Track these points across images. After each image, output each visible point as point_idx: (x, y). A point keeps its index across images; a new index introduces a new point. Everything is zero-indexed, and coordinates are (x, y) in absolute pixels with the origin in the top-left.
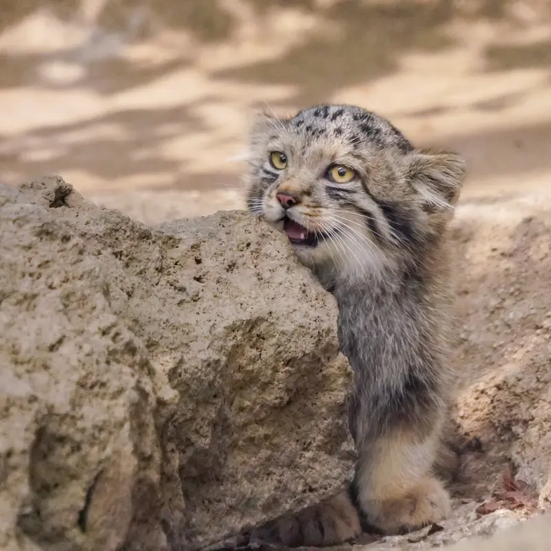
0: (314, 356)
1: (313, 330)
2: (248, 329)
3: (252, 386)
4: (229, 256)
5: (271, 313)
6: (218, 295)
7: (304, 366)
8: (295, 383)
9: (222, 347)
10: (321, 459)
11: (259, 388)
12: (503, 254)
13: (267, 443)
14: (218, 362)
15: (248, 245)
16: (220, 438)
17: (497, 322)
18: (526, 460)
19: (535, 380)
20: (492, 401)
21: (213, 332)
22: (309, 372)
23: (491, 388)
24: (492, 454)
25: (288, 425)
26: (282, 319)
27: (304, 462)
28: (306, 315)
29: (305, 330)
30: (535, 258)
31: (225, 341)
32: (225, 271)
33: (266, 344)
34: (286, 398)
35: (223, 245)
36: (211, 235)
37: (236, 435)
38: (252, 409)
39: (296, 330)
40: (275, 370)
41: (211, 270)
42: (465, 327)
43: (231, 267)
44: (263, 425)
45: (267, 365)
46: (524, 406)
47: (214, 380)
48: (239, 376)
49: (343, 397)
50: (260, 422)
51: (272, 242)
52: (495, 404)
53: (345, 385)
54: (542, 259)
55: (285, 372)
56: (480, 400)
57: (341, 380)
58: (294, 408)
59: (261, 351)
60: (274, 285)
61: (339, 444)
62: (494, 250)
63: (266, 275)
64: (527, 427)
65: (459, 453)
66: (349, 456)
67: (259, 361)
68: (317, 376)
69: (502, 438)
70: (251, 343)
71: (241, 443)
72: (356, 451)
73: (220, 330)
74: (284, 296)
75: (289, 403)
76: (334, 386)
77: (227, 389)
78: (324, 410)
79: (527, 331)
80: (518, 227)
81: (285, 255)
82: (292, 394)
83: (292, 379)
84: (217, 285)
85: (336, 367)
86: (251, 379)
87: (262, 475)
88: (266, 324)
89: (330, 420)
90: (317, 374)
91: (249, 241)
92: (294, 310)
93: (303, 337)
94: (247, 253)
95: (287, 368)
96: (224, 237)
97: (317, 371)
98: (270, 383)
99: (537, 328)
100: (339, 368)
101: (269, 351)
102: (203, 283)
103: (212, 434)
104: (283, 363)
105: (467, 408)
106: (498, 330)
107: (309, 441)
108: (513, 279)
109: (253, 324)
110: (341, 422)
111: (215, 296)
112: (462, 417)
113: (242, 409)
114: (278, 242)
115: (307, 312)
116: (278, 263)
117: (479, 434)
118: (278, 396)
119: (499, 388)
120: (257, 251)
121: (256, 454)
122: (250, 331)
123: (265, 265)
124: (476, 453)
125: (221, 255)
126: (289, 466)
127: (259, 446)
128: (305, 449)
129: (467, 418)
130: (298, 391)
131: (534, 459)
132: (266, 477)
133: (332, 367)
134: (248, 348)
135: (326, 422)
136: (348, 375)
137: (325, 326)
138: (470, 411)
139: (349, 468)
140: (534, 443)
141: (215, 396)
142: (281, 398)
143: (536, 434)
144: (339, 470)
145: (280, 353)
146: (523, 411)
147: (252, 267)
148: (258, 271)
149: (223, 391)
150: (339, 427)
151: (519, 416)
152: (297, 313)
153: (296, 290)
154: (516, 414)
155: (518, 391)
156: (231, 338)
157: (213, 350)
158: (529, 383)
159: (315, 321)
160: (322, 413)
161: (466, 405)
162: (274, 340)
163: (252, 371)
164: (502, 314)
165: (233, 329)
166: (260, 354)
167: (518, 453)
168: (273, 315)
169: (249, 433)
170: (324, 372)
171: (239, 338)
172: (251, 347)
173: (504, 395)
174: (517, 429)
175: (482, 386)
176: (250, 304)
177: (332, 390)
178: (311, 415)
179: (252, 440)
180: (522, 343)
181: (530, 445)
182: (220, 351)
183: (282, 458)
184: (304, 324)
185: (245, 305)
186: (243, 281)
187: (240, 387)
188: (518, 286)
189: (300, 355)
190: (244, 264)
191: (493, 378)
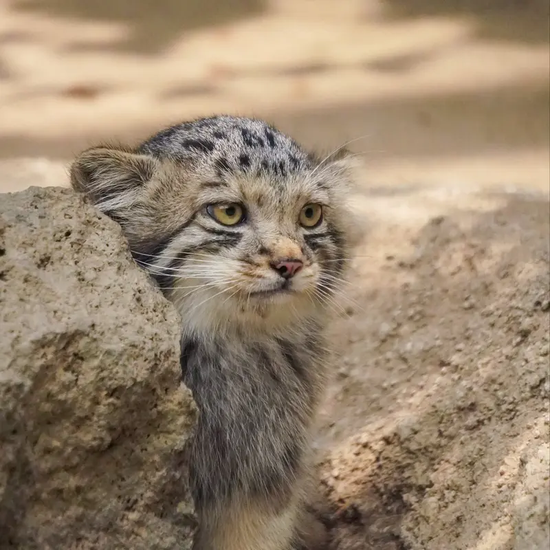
0: (148, 385)
1: (149, 350)
2: (62, 346)
3: (63, 421)
4: (42, 247)
5: (93, 326)
6: (26, 298)
7: (133, 398)
8: (121, 420)
9: (27, 368)
10: (150, 522)
11: (72, 424)
12: (402, 265)
13: (80, 498)
14: (20, 386)
15: (68, 234)
16: (17, 488)
17: (389, 355)
18: (420, 540)
19: (436, 434)
20: (378, 459)
21: (17, 347)
22: (140, 407)
23: (377, 441)
24: (374, 528)
25: (109, 475)
26: (108, 335)
27: (126, 525)
28: (140, 331)
29: (137, 350)
30: (445, 271)
31: (31, 359)
32: (35, 267)
33: (85, 366)
34: (108, 440)
35: (35, 233)
36: (20, 218)
37: (38, 486)
38: (61, 452)
39: (125, 350)
40: (96, 402)
41: (17, 264)
42: (346, 359)
43: (44, 262)
44: (74, 474)
45: (84, 394)
46: (419, 467)
47: (15, 410)
48: (47, 407)
49: (183, 443)
50: (72, 469)
51: (100, 232)
52: (381, 462)
53: (186, 426)
54: (453, 274)
55: (109, 404)
56: (361, 456)
57: (181, 420)
58: (117, 454)
59: (77, 376)
60: (100, 289)
61: (174, 504)
62: (390, 258)
63: (90, 275)
64: (423, 496)
65: (329, 525)
66: (187, 520)
67: (75, 389)
68: (150, 413)
69: (389, 508)
70: (65, 364)
71: (44, 495)
72: (196, 515)
73: (25, 344)
74: (112, 304)
75: (112, 446)
76: (172, 427)
77: (30, 423)
78: (157, 458)
79: (429, 368)
80: (424, 230)
81: (117, 250)
82: (115, 435)
83: (117, 415)
84: (24, 286)
85: (176, 402)
86: (63, 411)
87: (69, 540)
88: (85, 340)
89: (163, 472)
90: (151, 410)
91: (69, 228)
92: (125, 324)
93: (135, 359)
94: (66, 244)
95: (111, 400)
96: (36, 222)
97: (151, 407)
98: (87, 418)
99: (443, 364)
100: (180, 403)
101: (88, 376)
102: (6, 280)
103: (8, 483)
104: (105, 393)
105: (343, 467)
106: (390, 365)
107: (134, 497)
108: (414, 298)
109: (69, 338)
110: (178, 475)
111: (22, 300)
112: (337, 478)
113: (48, 451)
114: (107, 232)
115: (141, 328)
116: (105, 260)
117: (358, 501)
118: (97, 436)
119: (387, 441)
120: (79, 243)
121: (64, 512)
122: (64, 348)
123: (90, 262)
124: (352, 527)
125: (32, 245)
126: (106, 530)
127: (68, 502)
128: (129, 509)
129: (343, 479)
130: (123, 431)
131: (431, 538)
132: (75, 543)
133: (171, 402)
134: (60, 371)
135: (159, 474)
136: (191, 413)
137: (164, 347)
138: (348, 470)
139: (185, 537)
140: (432, 518)
141: (14, 432)
142: (102, 439)
143: (434, 505)
144: (172, 539)
145: (103, 379)
146: (418, 474)
147: (72, 263)
148: (79, 270)
149: (25, 425)
150: (174, 482)
151: (413, 480)
152: (128, 327)
153: (129, 298)
154: (409, 477)
155: (413, 447)
156: (40, 356)
157: (16, 370)
158: (428, 437)
159: (152, 339)
160: (154, 462)
161: (343, 461)
162: (96, 362)
163: (65, 401)
164: (396, 344)
165: (42, 344)
166: (77, 380)
167: (409, 529)
168: (98, 329)
169: (55, 483)
170: (160, 408)
171: (50, 356)
172: (66, 370)
173: (394, 452)
174: (410, 497)
175: (364, 438)
176: (67, 311)
177: (169, 432)
178: (139, 464)
179: (59, 492)
180: (421, 383)
181: (426, 519)
182: (24, 372)
183: (97, 518)
184: (136, 344)
185: (59, 313)
186: (59, 281)
187: (48, 421)
188: (419, 308)
189: (130, 383)
190: (62, 258)
191: (380, 428)
